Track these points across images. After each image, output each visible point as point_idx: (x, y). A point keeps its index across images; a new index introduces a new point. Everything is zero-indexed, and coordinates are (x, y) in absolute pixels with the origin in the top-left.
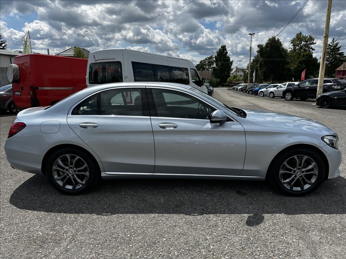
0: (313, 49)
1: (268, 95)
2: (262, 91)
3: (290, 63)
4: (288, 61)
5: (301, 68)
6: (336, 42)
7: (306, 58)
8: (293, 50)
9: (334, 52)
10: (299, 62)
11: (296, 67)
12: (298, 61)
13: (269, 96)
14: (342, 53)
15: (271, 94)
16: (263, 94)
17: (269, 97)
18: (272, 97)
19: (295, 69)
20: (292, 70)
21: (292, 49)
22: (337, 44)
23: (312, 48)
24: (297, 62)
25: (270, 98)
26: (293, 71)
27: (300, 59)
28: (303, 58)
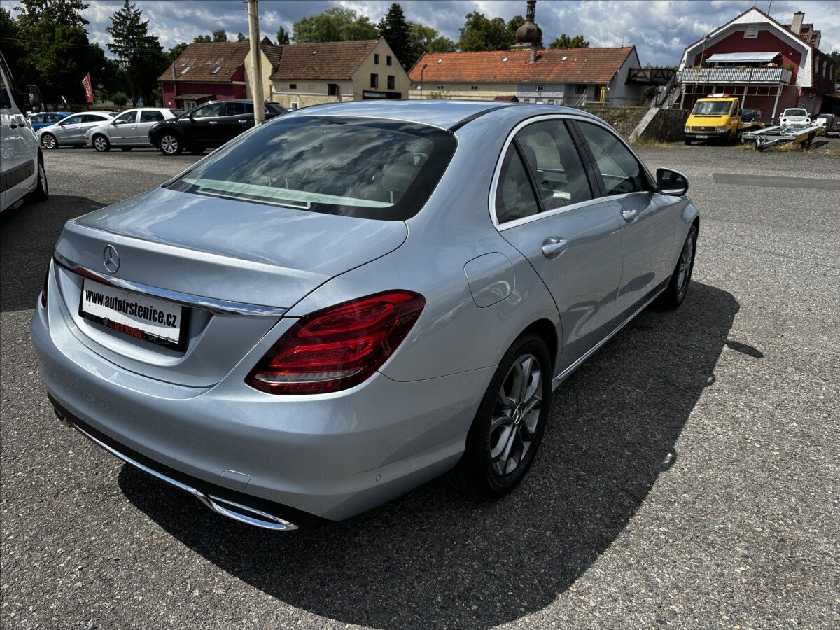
0: (85, 22)
1: (89, 144)
2: (46, 133)
3: (27, 52)
4: (21, 48)
5: (68, 69)
6: (135, 9)
7: (72, 42)
8: (30, 16)
9: (136, 34)
10: (55, 51)
11: (52, 66)
12: (54, 47)
13: (94, 147)
14: (152, 38)
15: (98, 140)
16: (56, 141)
17: (95, 150)
18: (104, 148)
19: (50, 71)
20: (41, 72)
21: (24, 11)
22: (137, 16)
23: (80, 18)
24: (50, 51)
25: (99, 151)
26: (45, 77)
27: (57, 45)
28: (65, 43)
